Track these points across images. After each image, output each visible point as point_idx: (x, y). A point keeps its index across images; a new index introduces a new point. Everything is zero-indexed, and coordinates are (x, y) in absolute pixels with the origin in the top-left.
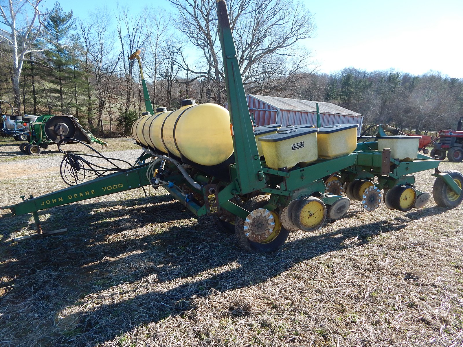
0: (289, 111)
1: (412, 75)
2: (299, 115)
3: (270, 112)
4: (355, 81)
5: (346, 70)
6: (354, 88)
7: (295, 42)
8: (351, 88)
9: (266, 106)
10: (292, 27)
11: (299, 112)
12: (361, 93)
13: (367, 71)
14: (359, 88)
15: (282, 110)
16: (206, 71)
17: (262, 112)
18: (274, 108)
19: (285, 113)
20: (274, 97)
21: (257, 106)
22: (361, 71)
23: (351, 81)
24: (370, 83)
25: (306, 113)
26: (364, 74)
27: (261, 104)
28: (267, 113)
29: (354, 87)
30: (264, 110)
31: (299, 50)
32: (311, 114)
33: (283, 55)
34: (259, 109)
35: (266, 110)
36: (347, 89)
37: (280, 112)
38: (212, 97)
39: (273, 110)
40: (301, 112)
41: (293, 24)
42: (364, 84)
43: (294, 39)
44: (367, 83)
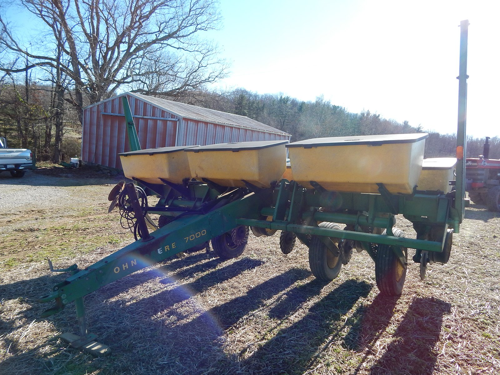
0: (197, 122)
1: (299, 101)
2: (213, 129)
3: (165, 122)
4: (248, 102)
5: (237, 91)
6: (247, 110)
7: (193, 32)
8: (245, 109)
9: (158, 112)
10: (190, 9)
11: (212, 124)
12: (254, 115)
13: (258, 94)
14: (252, 110)
15: (186, 120)
16: (54, 57)
17: (150, 123)
18: (173, 116)
19: (191, 125)
20: (170, 101)
21: (141, 111)
22: (253, 93)
23: (244, 102)
24: (263, 105)
25: (223, 126)
26: (256, 96)
27: (149, 108)
28: (160, 123)
29: (247, 108)
30: (154, 118)
31: (200, 46)
32: (229, 128)
33: (178, 48)
34: (145, 117)
35: (158, 118)
36: (241, 110)
37: (183, 123)
38: (67, 100)
39: (170, 119)
40: (215, 125)
41: (192, 5)
42: (257, 106)
43: (192, 28)
44: (260, 106)
